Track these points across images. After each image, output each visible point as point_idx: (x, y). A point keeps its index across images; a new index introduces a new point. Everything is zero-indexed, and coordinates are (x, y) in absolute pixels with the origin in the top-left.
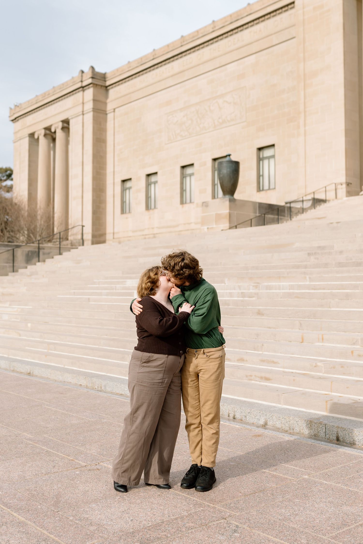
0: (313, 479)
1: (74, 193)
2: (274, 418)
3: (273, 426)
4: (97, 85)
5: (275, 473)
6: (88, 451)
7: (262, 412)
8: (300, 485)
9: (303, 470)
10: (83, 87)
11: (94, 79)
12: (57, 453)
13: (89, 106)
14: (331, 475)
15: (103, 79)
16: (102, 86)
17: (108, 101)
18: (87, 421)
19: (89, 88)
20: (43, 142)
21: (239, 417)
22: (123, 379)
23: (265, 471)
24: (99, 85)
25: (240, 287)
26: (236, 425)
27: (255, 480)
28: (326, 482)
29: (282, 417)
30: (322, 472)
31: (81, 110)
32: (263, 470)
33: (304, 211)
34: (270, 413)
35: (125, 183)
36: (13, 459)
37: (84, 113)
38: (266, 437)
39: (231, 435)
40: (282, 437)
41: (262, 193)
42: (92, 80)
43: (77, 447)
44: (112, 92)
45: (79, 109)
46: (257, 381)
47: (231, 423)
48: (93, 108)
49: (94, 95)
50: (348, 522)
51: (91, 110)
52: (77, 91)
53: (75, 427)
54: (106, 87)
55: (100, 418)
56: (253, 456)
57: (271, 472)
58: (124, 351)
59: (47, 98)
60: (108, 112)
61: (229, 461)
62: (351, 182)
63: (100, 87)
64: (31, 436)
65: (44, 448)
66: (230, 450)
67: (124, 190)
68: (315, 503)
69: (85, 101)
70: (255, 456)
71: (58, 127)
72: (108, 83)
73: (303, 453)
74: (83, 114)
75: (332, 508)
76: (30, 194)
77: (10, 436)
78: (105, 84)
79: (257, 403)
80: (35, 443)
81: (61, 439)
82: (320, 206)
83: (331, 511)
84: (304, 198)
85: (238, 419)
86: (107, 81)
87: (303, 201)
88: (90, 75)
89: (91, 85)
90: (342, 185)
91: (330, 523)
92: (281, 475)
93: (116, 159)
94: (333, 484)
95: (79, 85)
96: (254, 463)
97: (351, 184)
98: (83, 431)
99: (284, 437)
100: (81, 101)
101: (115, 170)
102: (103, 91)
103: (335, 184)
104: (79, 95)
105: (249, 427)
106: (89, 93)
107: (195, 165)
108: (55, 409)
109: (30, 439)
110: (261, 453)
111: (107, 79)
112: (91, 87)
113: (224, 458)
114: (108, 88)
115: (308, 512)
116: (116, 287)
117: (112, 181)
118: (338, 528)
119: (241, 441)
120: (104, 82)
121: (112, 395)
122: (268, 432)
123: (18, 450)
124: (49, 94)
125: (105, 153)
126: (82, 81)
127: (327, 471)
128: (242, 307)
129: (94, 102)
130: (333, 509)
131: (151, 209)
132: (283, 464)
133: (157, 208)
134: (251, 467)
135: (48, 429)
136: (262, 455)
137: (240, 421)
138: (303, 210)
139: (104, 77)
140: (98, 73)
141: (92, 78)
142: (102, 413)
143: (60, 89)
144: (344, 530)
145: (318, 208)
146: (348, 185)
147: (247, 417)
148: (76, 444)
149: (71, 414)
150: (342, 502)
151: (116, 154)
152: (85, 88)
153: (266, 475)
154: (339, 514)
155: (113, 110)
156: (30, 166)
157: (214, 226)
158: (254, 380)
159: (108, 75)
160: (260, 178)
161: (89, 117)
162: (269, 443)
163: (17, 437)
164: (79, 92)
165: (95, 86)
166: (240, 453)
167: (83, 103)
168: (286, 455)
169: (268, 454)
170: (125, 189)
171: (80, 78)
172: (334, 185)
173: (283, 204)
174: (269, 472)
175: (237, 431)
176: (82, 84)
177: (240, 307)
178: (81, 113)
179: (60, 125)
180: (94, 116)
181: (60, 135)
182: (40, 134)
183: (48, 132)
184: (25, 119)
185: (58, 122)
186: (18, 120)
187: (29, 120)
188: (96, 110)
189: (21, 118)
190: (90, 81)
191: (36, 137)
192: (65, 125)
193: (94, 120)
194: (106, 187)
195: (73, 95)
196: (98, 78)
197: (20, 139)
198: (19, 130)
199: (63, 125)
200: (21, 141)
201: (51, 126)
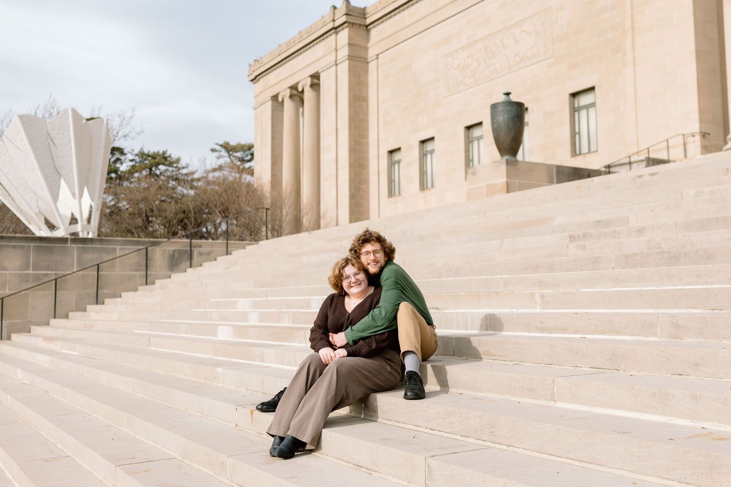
1: (327, 171)
4: (353, 24)
10: (335, 28)
11: (349, 17)
13: (344, 52)
15: (363, 16)
16: (360, 25)
17: (370, 44)
19: (343, 29)
20: (289, 105)
24: (357, 24)
31: (334, 59)
35: (394, 154)
37: (338, 62)
41: (579, 158)
42: (347, 18)
44: (375, 33)
45: (331, 58)
48: (349, 56)
49: (350, 38)
51: (347, 57)
52: (329, 33)
54: (367, 26)
59: (292, 47)
60: (369, 60)
62: (708, 132)
63: (358, 26)
67: (392, 165)
69: (338, 48)
71: (305, 84)
72: (368, 21)
74: (336, 65)
76: (274, 176)
78: (365, 22)
84: (633, 159)
86: (368, 18)
88: (344, 12)
89: (346, 25)
90: (694, 136)
93: (381, 122)
95: (331, 26)
97: (709, 134)
100: (334, 47)
101: (380, 137)
102: (362, 31)
103: (684, 135)
104: (331, 39)
106: (344, 35)
107: (484, 124)
111: (367, 16)
112: (346, 27)
114: (369, 27)
117: (376, 153)
120: (363, 20)
124: (294, 42)
125: (366, 116)
126: (334, 21)
129: (349, 47)
131: (427, 188)
133: (435, 187)
139: (363, 13)
140: (355, 7)
141: (347, 14)
143: (308, 33)
146: (704, 136)
151: (380, 115)
152: (338, 29)
155: (375, 57)
156: (273, 138)
159: (368, 10)
160: (575, 137)
161: (344, 68)
164: (330, 35)
165: (351, 25)
167: (336, 50)
170: (393, 163)
171: (332, 16)
172: (681, 137)
176: (334, 24)
178: (334, 63)
179: (309, 81)
180: (350, 66)
181: (309, 94)
182: (285, 95)
183: (294, 92)
184: (267, 77)
185: (306, 78)
186: (259, 80)
187: (272, 77)
188: (351, 57)
189: (262, 77)
190: (344, 19)
191: (280, 99)
192: (316, 81)
193: (350, 71)
194: (368, 162)
195: (323, 39)
196: (355, 14)
197: (261, 104)
198: (260, 93)
199: (312, 81)
200: (263, 106)
201: (298, 83)
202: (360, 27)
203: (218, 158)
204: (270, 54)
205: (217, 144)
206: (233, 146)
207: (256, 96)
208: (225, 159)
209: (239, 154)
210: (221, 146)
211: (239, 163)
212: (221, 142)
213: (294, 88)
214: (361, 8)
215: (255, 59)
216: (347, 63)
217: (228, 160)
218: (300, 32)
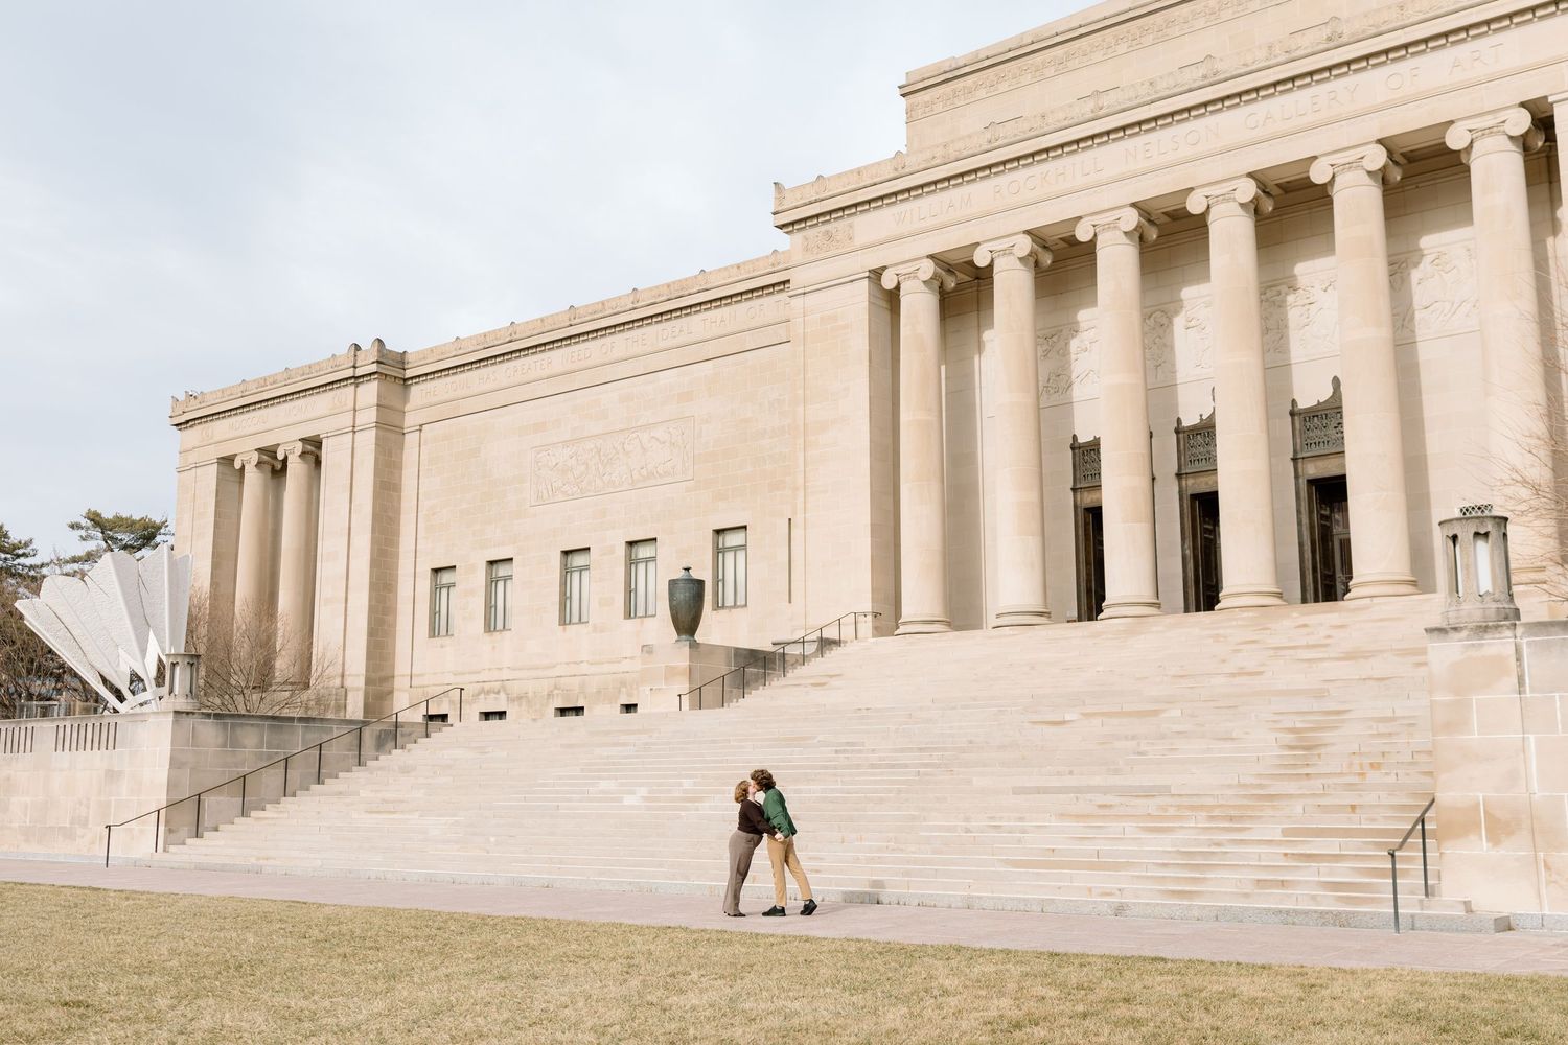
10: (357, 378)
11: (383, 366)
13: (369, 416)
15: (400, 366)
16: (395, 377)
17: (408, 407)
19: (369, 381)
20: (253, 479)
24: (390, 376)
31: (349, 423)
33: (807, 662)
35: (441, 574)
37: (357, 429)
42: (378, 367)
44: (417, 391)
45: (346, 420)
48: (377, 423)
49: (380, 396)
51: (374, 424)
52: (343, 383)
54: (406, 381)
59: (270, 390)
60: (405, 430)
63: (391, 379)
67: (436, 589)
69: (358, 407)
71: (292, 451)
72: (409, 373)
74: (354, 432)
78: (403, 374)
82: (831, 654)
84: (806, 639)
86: (408, 369)
87: (803, 642)
88: (374, 358)
89: (376, 376)
90: (865, 616)
93: (422, 525)
95: (349, 373)
100: (350, 403)
101: (420, 546)
104: (347, 391)
106: (370, 390)
107: (593, 551)
111: (407, 366)
112: (376, 379)
114: (410, 383)
117: (411, 571)
120: (401, 371)
124: (276, 383)
125: (398, 511)
126: (353, 368)
129: (378, 410)
133: (510, 630)
138: (804, 659)
139: (400, 361)
140: (391, 353)
141: (378, 362)
143: (303, 375)
145: (827, 655)
151: (421, 515)
152: (361, 381)
155: (417, 427)
159: (410, 359)
161: (368, 439)
164: (345, 386)
165: (385, 377)
167: (355, 410)
170: (438, 586)
171: (352, 360)
173: (770, 648)
176: (355, 372)
178: (350, 429)
179: (299, 447)
180: (378, 438)
181: (297, 468)
182: (248, 460)
183: (267, 458)
185: (295, 441)
186: (193, 427)
188: (381, 425)
189: (199, 424)
190: (374, 368)
191: (237, 465)
192: (310, 448)
193: (377, 444)
194: (397, 579)
196: (392, 363)
197: (198, 467)
198: (194, 448)
199: (305, 448)
200: (198, 470)
201: (279, 445)
202: (393, 380)
204: (223, 392)
207: (184, 452)
212: (88, 514)
213: (268, 452)
215: (190, 393)
216: (373, 432)
218: (290, 371)
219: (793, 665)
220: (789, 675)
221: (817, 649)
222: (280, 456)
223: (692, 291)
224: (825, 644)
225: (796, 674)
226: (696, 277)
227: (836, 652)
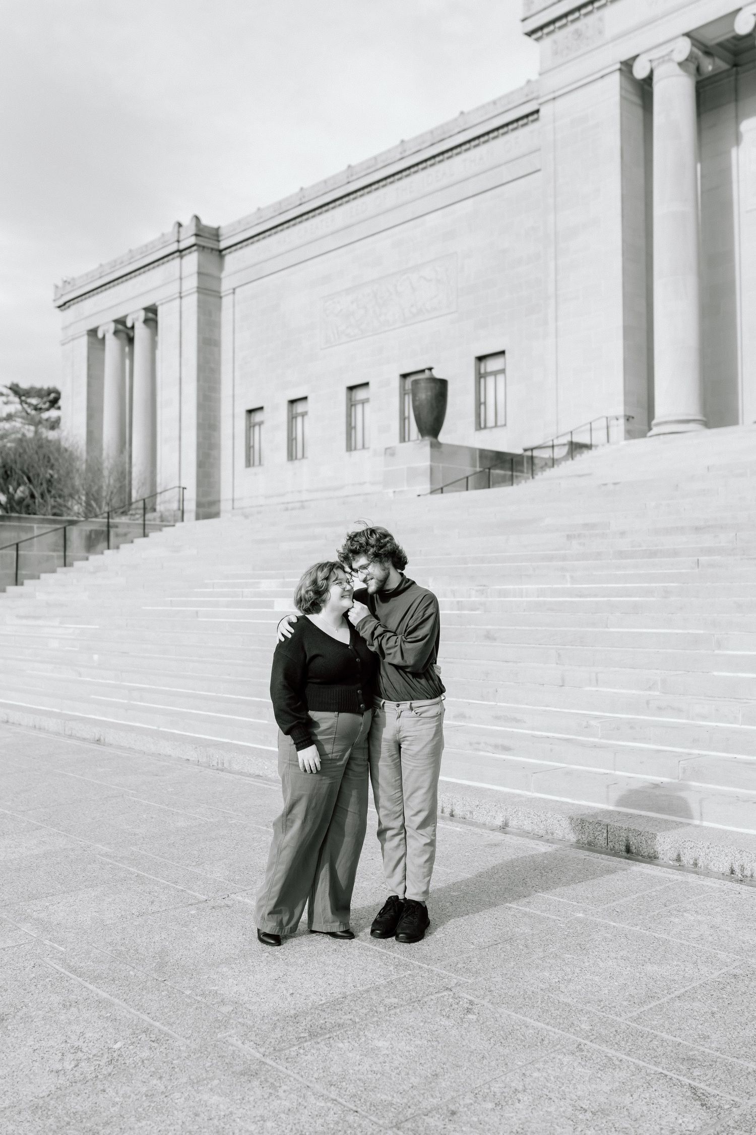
0: (591, 918)
1: (166, 430)
2: (520, 814)
3: (519, 829)
4: (204, 247)
5: (527, 910)
6: (208, 875)
7: (499, 805)
8: (572, 929)
9: (575, 903)
10: (180, 251)
11: (200, 238)
12: (155, 878)
13: (191, 283)
14: (622, 912)
15: (215, 238)
16: (212, 249)
17: (224, 275)
18: (203, 823)
19: (190, 253)
20: (112, 345)
21: (461, 814)
22: (261, 749)
23: (510, 905)
24: (208, 248)
25: (454, 593)
26: (456, 827)
27: (496, 921)
28: (614, 924)
29: (533, 814)
30: (606, 906)
31: (177, 290)
32: (507, 904)
33: (555, 463)
34: (513, 807)
35: (253, 414)
36: (80, 889)
37: (183, 295)
38: (507, 848)
39: (449, 845)
40: (535, 846)
41: (484, 432)
42: (196, 239)
43: (190, 869)
44: (230, 259)
45: (174, 288)
46: (488, 751)
47: (447, 824)
48: (198, 288)
49: (200, 265)
50: (656, 993)
51: (195, 290)
52: (171, 257)
53: (184, 833)
54: (221, 251)
55: (224, 817)
56: (488, 880)
57: (521, 908)
58: (261, 701)
59: (119, 269)
60: (222, 294)
61: (449, 890)
62: (632, 415)
63: (209, 251)
64: (108, 849)
65: (133, 869)
66: (449, 871)
67: (250, 427)
68: (598, 960)
69: (183, 276)
70: (492, 881)
71: (137, 319)
72: (223, 245)
73: (572, 874)
74: (181, 298)
75: (628, 969)
76: (90, 433)
77: (73, 850)
78: (219, 246)
79: (489, 789)
80: (116, 861)
81: (160, 854)
82: (581, 456)
83: (627, 973)
84: (556, 442)
85: (458, 816)
86: (222, 240)
87: (553, 446)
88: (193, 230)
89: (195, 248)
90: (617, 419)
91: (627, 994)
92: (539, 913)
93: (237, 374)
94: (627, 927)
95: (174, 247)
96: (492, 893)
97: (632, 418)
98: (197, 839)
99: (537, 847)
100: (177, 275)
101: (236, 392)
102: (214, 257)
103: (607, 418)
104: (175, 262)
105: (477, 830)
106: (192, 261)
107: (371, 384)
108: (147, 802)
109: (107, 855)
110: (501, 874)
111: (221, 238)
112: (195, 251)
113: (441, 885)
114: (225, 253)
115: (588, 976)
116: (242, 592)
117: (230, 412)
118: (641, 1003)
119: (467, 854)
120: (216, 243)
121: (243, 777)
122: (511, 838)
123: (89, 874)
124: (122, 263)
125: (218, 363)
126: (178, 241)
127: (614, 904)
128: (459, 627)
129: (199, 277)
130: (630, 971)
131: (296, 458)
132: (539, 894)
133: (307, 458)
134: (487, 900)
135: (137, 837)
136: (504, 879)
137: (461, 819)
138: (553, 462)
139: (216, 234)
140: (206, 227)
141: (197, 235)
142: (228, 808)
143: (141, 253)
144: (651, 1005)
145: (578, 458)
146: (628, 420)
147: (474, 813)
148: (188, 862)
149: (175, 810)
150: (644, 958)
151: (236, 365)
152: (184, 253)
153: (512, 913)
154: (641, 979)
155: (231, 291)
156: (90, 385)
157: (405, 488)
158: (483, 751)
159: (222, 232)
160: (480, 408)
161: (191, 302)
162: (514, 857)
163: (84, 850)
164: (173, 259)
165: (201, 249)
166: (466, 875)
167: (181, 279)
168: (544, 878)
169: (514, 876)
170: (252, 425)
171: (176, 235)
172: (604, 419)
173: (519, 451)
174: (517, 907)
175: (458, 838)
176: (178, 246)
177: (456, 627)
178: (178, 295)
179: (142, 315)
180: (199, 301)
181: (141, 333)
182: (108, 331)
183: (120, 327)
184: (81, 304)
185: (138, 311)
186: (69, 307)
187: (88, 305)
188: (202, 290)
189: (74, 304)
190: (193, 240)
191: (100, 335)
192: (151, 315)
193: (199, 307)
194: (220, 422)
195: (163, 263)
196: (207, 235)
197: (73, 339)
198: (71, 324)
199: (146, 315)
200: (75, 342)
201: (126, 316)
202: (211, 252)
203: (6, 403)
204: (87, 275)
205: (6, 387)
206: (26, 390)
207: (65, 328)
208: (15, 406)
209: (34, 401)
210: (10, 389)
211: (33, 412)
212: (9, 385)
213: (121, 321)
214: (212, 229)
215: (65, 279)
216: (195, 297)
217: (19, 407)
218: (130, 251)
219: (542, 468)
220: (537, 477)
221: (568, 453)
222: (129, 324)
223: (452, 133)
224: (576, 448)
225: (544, 477)
226: (456, 120)
227: (586, 455)
